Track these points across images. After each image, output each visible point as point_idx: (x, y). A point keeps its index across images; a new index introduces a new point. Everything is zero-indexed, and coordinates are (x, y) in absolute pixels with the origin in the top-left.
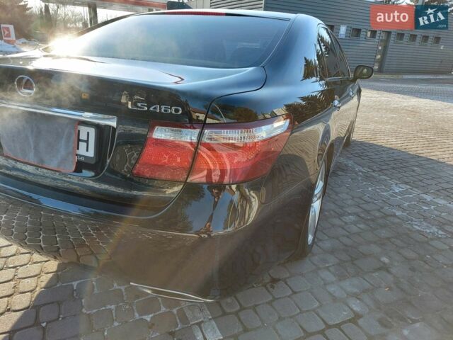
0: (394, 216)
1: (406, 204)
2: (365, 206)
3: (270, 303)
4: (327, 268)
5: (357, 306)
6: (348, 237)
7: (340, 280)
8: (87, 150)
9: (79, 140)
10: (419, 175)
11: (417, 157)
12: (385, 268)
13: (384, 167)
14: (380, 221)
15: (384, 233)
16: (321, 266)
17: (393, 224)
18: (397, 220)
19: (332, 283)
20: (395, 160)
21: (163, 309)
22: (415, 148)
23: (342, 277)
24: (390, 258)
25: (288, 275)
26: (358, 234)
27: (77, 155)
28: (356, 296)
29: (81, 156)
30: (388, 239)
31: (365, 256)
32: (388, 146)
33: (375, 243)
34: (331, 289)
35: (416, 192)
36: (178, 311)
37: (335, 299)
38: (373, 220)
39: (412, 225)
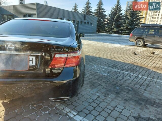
0: (97, 72)
1: (99, 69)
2: (90, 71)
3: (78, 99)
4: (88, 88)
5: (98, 94)
6: (89, 80)
7: (92, 90)
8: (33, 63)
9: (29, 61)
10: (99, 62)
11: (96, 57)
12: (100, 85)
13: (90, 61)
14: (95, 74)
15: (97, 77)
16: (86, 88)
17: (98, 74)
18: (98, 73)
19: (90, 91)
20: (92, 59)
21: (50, 109)
22: (95, 55)
23: (92, 89)
24: (100, 82)
25: (80, 92)
26: (91, 78)
27: (29, 65)
28: (97, 92)
29: (30, 65)
30: (98, 78)
31: (95, 83)
32: (89, 55)
33: (96, 80)
34: (91, 92)
35: (100, 66)
36: (55, 108)
37: (93, 94)
38: (93, 74)
39: (102, 74)
